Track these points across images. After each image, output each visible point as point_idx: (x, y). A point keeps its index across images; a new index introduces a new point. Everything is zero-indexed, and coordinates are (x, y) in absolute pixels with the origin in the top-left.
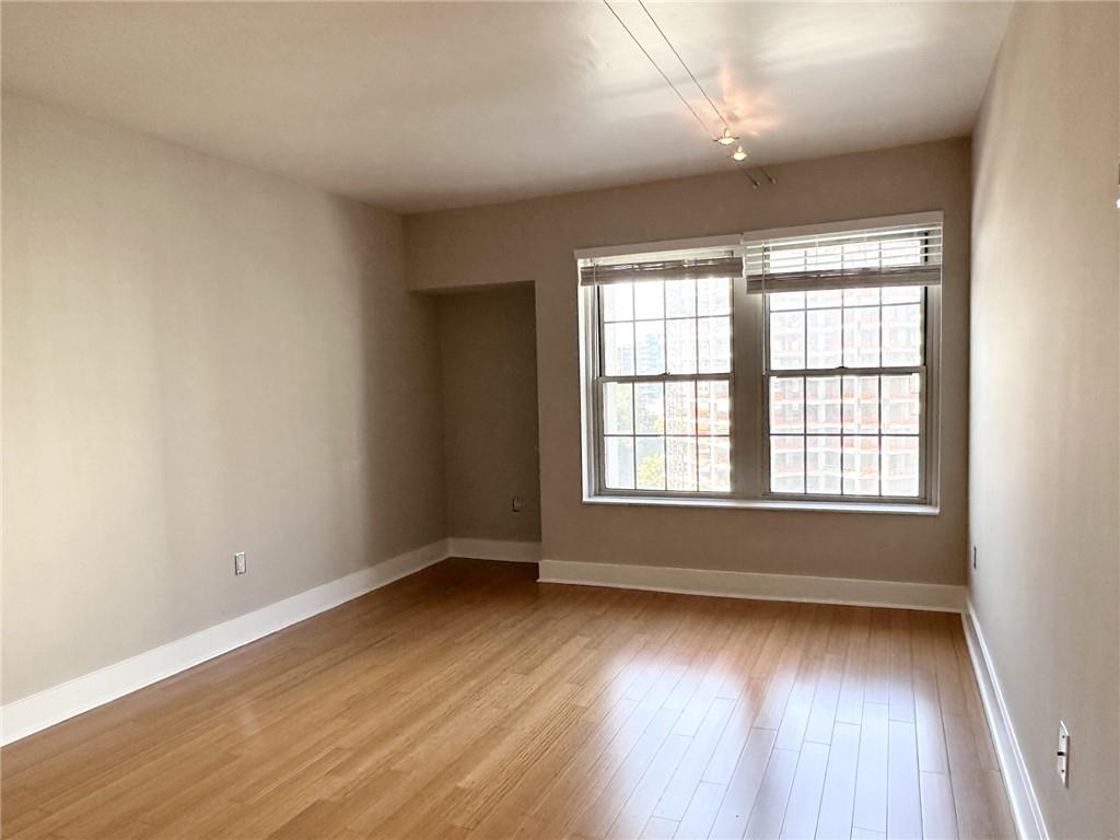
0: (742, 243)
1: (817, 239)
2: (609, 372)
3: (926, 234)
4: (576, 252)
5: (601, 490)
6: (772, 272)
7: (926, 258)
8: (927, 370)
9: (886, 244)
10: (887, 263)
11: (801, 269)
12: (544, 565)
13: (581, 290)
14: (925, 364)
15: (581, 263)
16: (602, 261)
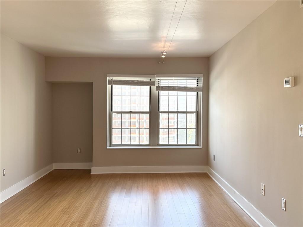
0: (155, 77)
1: (173, 78)
2: (114, 110)
3: (198, 79)
4: (107, 75)
5: (111, 145)
6: (161, 85)
7: (197, 85)
8: (197, 112)
9: (188, 81)
10: (189, 86)
11: (168, 86)
12: (93, 169)
13: (108, 86)
14: (197, 111)
15: (108, 78)
16: (115, 79)
